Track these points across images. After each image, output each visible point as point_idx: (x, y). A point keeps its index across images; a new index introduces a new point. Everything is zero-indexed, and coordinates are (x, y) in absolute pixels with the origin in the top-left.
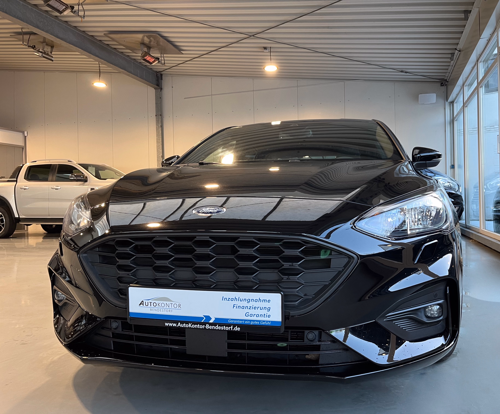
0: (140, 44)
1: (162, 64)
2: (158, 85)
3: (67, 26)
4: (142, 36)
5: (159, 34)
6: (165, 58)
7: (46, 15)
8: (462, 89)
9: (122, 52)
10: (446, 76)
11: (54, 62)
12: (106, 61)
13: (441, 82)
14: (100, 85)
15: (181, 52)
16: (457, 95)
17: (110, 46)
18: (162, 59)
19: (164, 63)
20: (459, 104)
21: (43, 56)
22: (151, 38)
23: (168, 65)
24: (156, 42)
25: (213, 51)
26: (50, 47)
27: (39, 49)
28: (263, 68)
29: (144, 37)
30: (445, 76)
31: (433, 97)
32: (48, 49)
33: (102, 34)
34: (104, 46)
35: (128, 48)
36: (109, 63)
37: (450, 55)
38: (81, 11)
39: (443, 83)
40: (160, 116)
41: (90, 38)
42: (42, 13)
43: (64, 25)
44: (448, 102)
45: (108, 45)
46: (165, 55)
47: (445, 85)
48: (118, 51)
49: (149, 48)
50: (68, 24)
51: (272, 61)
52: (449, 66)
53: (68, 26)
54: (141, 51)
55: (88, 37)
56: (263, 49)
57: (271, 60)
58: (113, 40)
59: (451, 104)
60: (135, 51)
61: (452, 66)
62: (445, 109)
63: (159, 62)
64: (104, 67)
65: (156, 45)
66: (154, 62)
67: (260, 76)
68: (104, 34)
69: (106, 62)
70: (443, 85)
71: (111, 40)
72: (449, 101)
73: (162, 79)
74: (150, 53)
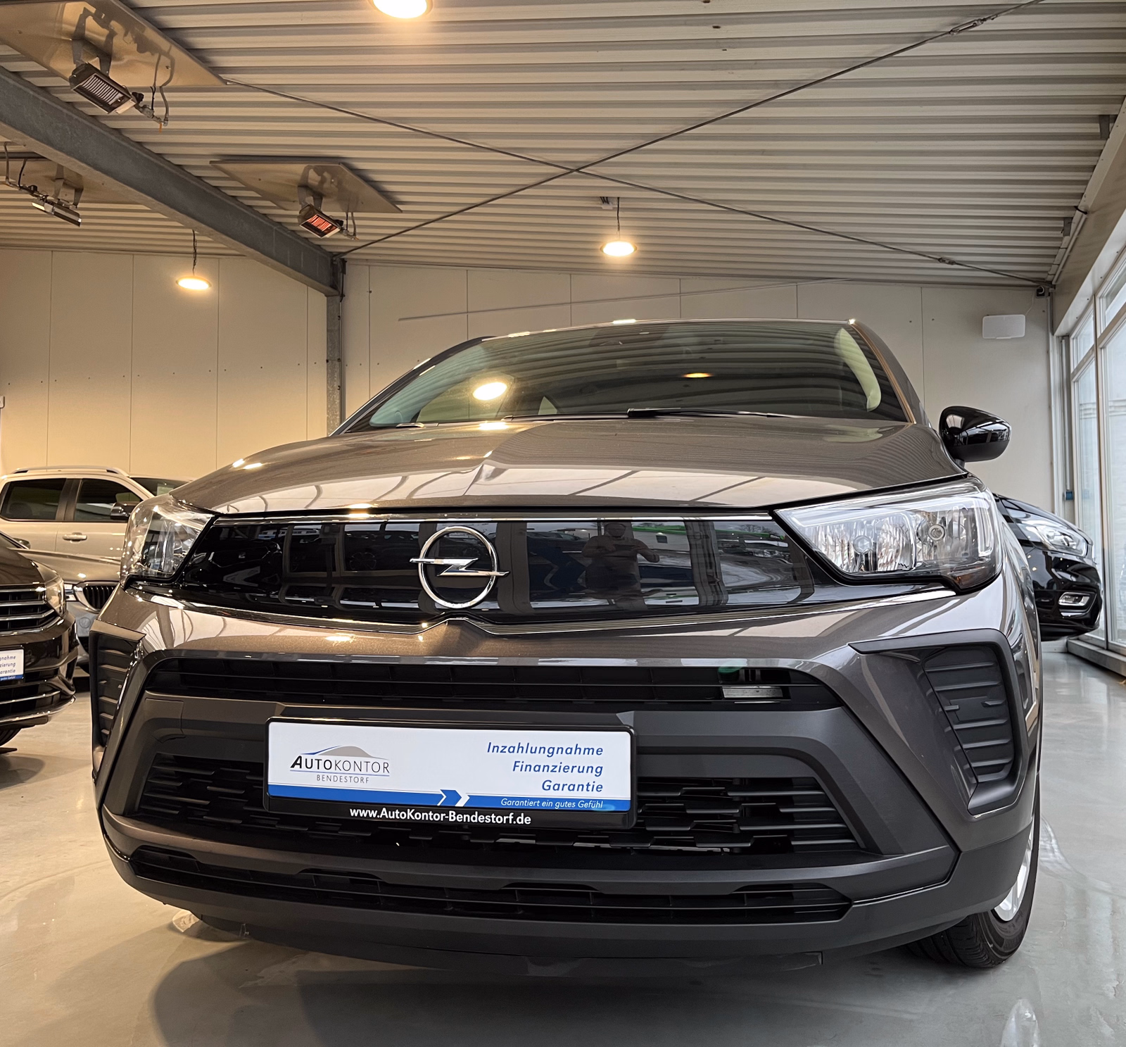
0: (298, 186)
1: (348, 235)
2: (334, 286)
3: (119, 141)
4: (303, 168)
5: (345, 164)
6: (357, 222)
7: (70, 114)
8: (1092, 306)
9: (250, 206)
10: (1050, 273)
11: (81, 227)
13: (1038, 288)
14: (194, 284)
15: (398, 206)
16: (1079, 319)
17: (223, 191)
18: (350, 222)
19: (355, 234)
20: (1082, 340)
21: (55, 212)
22: (326, 174)
23: (363, 238)
24: (336, 184)
25: (477, 205)
26: (73, 191)
27: (47, 196)
28: (599, 248)
29: (309, 169)
30: (1046, 272)
31: (1018, 324)
32: (68, 196)
33: (206, 162)
34: (208, 191)
35: (265, 196)
36: (216, 232)
37: (1063, 222)
38: (160, 105)
39: (1042, 290)
40: (337, 363)
41: (174, 171)
42: (59, 107)
43: (113, 137)
44: (1055, 337)
45: (217, 188)
46: (355, 214)
47: (1047, 294)
48: (242, 203)
49: (319, 196)
50: (122, 135)
51: (622, 231)
52: (1059, 248)
53: (123, 140)
54: (300, 203)
55: (169, 169)
56: (600, 202)
57: (619, 229)
58: (231, 177)
59: (1063, 341)
60: (283, 204)
61: (1067, 248)
62: (1048, 352)
63: (342, 230)
64: (207, 240)
65: (337, 190)
66: (329, 230)
67: (591, 267)
68: (211, 162)
69: (211, 229)
70: (1043, 295)
71: (226, 176)
72: (1058, 332)
73: (344, 272)
74: (322, 210)
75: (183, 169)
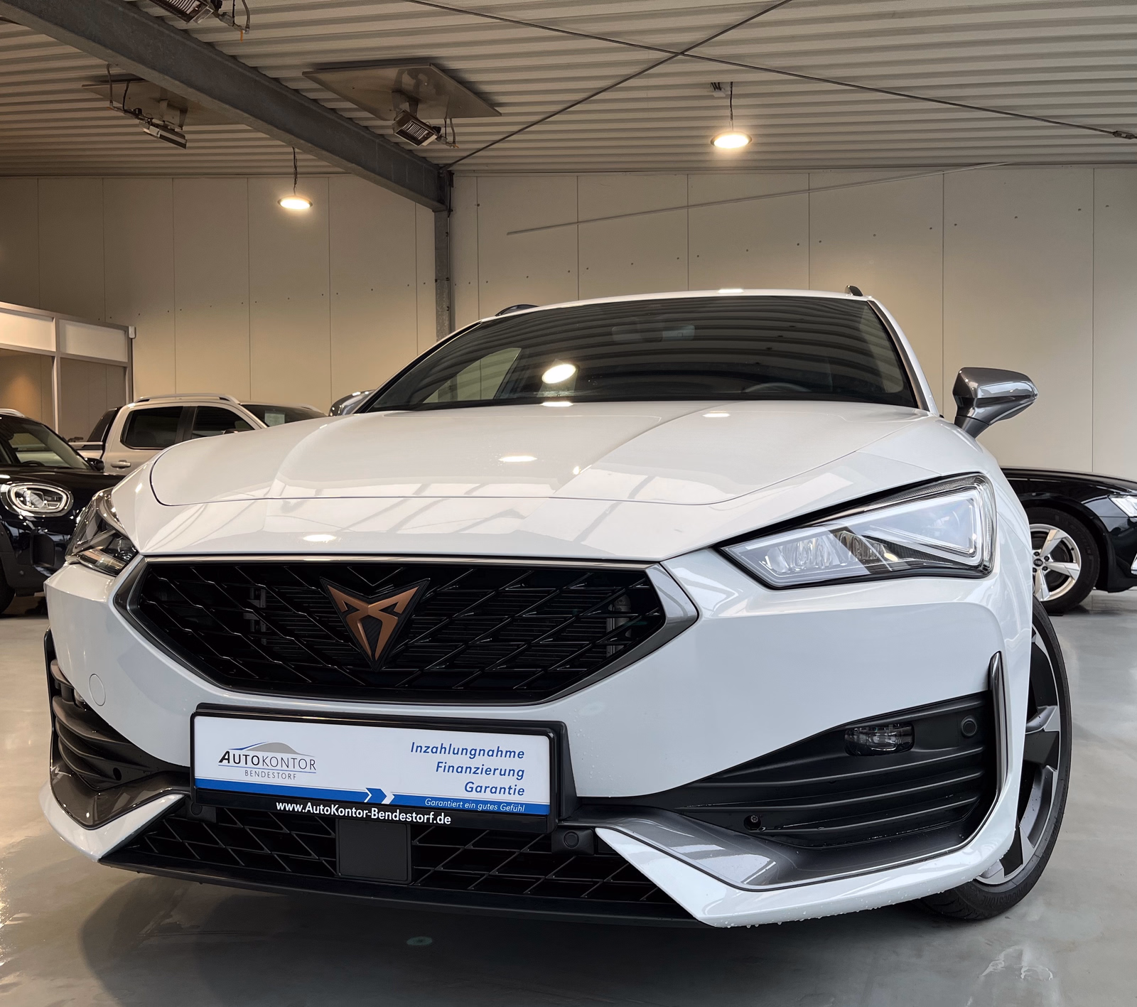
0: (393, 92)
1: (447, 143)
2: (442, 201)
3: (213, 55)
4: (396, 72)
5: (436, 65)
6: (456, 130)
7: (162, 29)
9: (350, 119)
12: (311, 143)
14: (295, 204)
15: (497, 109)
17: (321, 103)
18: (449, 130)
19: (454, 142)
21: (163, 136)
22: (421, 77)
23: (464, 147)
24: (433, 87)
25: (580, 102)
26: (178, 113)
27: (152, 119)
28: (711, 142)
29: (402, 74)
32: (173, 118)
33: (299, 73)
34: (306, 104)
35: (362, 106)
36: (317, 149)
38: (241, 13)
40: (446, 282)
41: (271, 86)
42: (151, 24)
43: (206, 52)
45: (315, 101)
46: (455, 121)
48: (342, 115)
49: (414, 101)
50: (216, 49)
51: (735, 122)
53: (215, 54)
54: (395, 111)
55: (265, 82)
56: (712, 89)
57: (732, 119)
58: (326, 86)
60: (380, 114)
63: (439, 138)
64: (308, 159)
65: (434, 93)
66: (425, 138)
67: (706, 165)
68: (304, 73)
69: (310, 145)
71: (321, 87)
73: (451, 185)
74: (418, 116)
75: (279, 82)
